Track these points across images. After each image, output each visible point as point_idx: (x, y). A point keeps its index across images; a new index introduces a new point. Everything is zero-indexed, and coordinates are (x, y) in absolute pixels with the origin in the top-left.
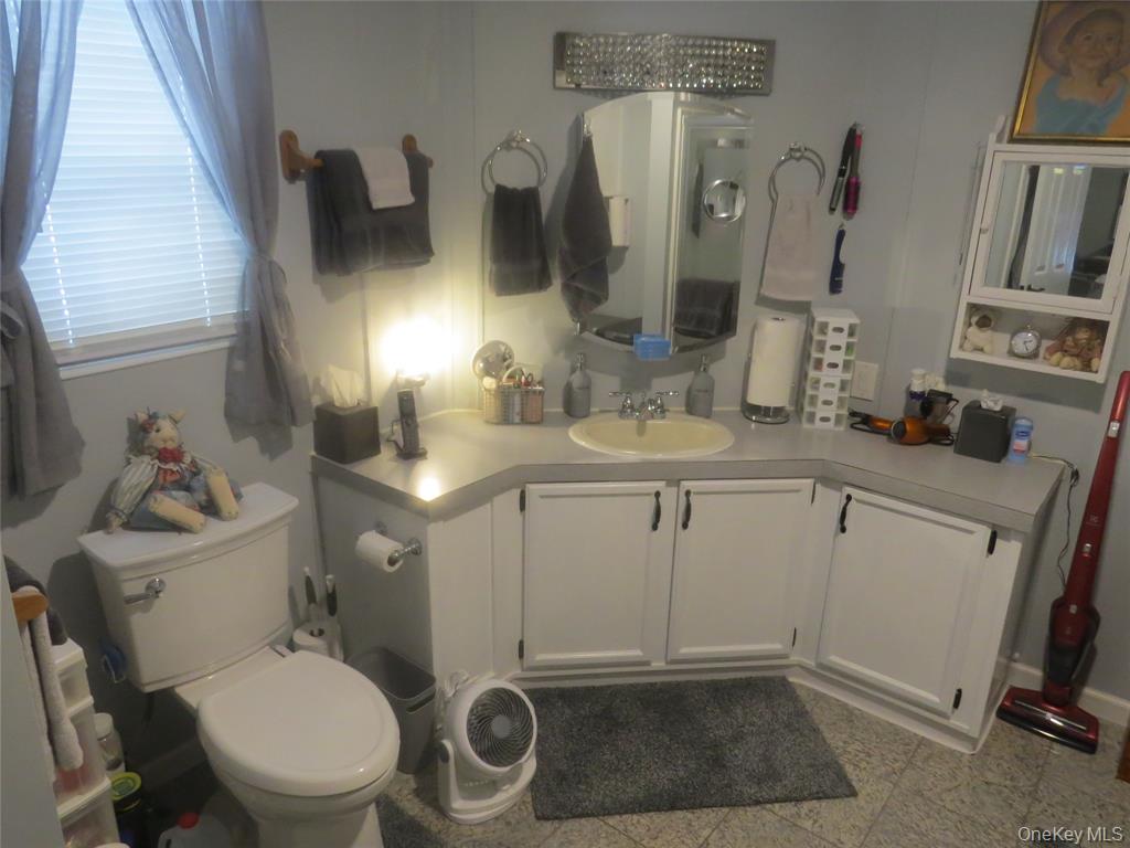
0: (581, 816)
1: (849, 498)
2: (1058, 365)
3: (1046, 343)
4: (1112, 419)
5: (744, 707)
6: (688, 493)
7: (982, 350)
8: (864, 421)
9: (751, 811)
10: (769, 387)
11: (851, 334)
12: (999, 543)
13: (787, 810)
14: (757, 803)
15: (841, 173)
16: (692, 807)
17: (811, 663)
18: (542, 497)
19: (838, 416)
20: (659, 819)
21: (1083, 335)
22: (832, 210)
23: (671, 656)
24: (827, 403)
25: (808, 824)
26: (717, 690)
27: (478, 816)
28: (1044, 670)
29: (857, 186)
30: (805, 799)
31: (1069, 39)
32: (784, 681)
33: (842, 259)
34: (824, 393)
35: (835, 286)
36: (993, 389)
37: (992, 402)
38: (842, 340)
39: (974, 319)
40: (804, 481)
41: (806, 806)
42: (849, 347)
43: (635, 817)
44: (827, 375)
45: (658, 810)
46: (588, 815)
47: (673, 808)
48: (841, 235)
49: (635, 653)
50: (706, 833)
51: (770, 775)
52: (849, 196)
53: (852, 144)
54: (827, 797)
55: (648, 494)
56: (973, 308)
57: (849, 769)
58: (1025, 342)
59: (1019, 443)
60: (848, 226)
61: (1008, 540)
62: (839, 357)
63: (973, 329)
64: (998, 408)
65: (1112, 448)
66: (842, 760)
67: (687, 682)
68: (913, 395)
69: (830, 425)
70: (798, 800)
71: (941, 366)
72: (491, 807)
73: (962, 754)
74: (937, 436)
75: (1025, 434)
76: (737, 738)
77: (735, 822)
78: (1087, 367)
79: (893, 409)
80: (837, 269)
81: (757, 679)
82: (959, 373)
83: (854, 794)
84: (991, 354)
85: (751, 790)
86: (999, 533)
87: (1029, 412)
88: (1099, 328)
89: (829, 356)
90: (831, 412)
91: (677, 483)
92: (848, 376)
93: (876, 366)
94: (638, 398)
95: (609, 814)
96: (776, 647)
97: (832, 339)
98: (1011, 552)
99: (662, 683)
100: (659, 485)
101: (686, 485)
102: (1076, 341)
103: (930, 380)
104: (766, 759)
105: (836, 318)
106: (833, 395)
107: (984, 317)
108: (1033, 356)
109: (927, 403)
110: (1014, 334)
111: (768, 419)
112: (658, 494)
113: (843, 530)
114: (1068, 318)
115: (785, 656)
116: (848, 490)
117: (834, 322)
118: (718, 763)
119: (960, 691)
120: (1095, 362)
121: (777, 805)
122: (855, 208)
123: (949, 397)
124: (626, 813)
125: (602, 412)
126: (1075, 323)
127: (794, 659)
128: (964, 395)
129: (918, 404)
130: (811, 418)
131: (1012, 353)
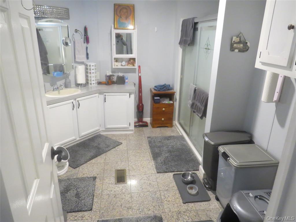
0: (82, 165)
1: (105, 95)
2: (130, 66)
3: (127, 63)
4: (139, 73)
5: (97, 140)
6: (78, 101)
7: (117, 66)
8: (100, 83)
9: (109, 152)
10: (81, 80)
11: (95, 66)
12: (131, 95)
13: (114, 149)
14: (109, 150)
15: (85, 35)
16: (100, 155)
17: (104, 129)
18: (50, 108)
19: (96, 83)
20: (96, 159)
21: (132, 61)
22: (84, 43)
23: (80, 136)
24: (93, 80)
25: (118, 149)
26: (90, 140)
27: (63, 173)
28: (137, 118)
29: (88, 38)
30: (116, 147)
31: (120, 12)
32: (100, 134)
33: (88, 52)
34: (92, 79)
35: (88, 58)
36: (121, 72)
37: (121, 74)
38: (94, 68)
39: (115, 61)
40: (97, 94)
41: (116, 148)
42: (95, 69)
43: (91, 161)
44: (92, 75)
45: (95, 158)
46: (83, 164)
47: (97, 157)
48: (87, 48)
49: (74, 138)
50: (104, 157)
51: (108, 146)
52: (87, 40)
53: (86, 29)
54: (119, 145)
55: (70, 103)
56: (115, 59)
57: (119, 141)
58: (124, 63)
59: (126, 81)
60: (88, 46)
61: (132, 95)
62: (94, 71)
63: (115, 63)
64: (122, 75)
65: (140, 78)
66: (117, 140)
67: (84, 141)
68: (107, 76)
69: (95, 85)
70: (115, 148)
71: (110, 70)
72: (65, 170)
73: (132, 134)
74: (113, 83)
75: (127, 79)
76: (99, 144)
77: (108, 154)
78: (134, 66)
79: (104, 80)
80: (87, 54)
81: (96, 136)
82: (114, 71)
83: (122, 143)
84: (119, 66)
85: (107, 149)
86: (130, 94)
87: (126, 75)
88: (134, 59)
89: (92, 71)
90: (94, 82)
91: (75, 99)
92: (96, 75)
93: (99, 72)
94: (56, 87)
95: (87, 162)
96: (97, 128)
97: (92, 68)
98: (133, 96)
99: (79, 143)
100: (72, 100)
101: (77, 99)
102: (131, 62)
103: (109, 73)
104: (106, 145)
105: (91, 64)
106: (94, 79)
107: (117, 60)
108: (125, 66)
109: (109, 77)
110: (122, 62)
111: (83, 86)
112: (73, 102)
113: (105, 101)
114: (129, 58)
115: (99, 130)
116: (105, 94)
117: (92, 64)
118: (99, 148)
119: (130, 123)
120: (135, 65)
121: (112, 150)
122: (89, 42)
123: (113, 75)
124: (90, 161)
125: (47, 91)
126: (130, 59)
127: (101, 130)
128: (116, 74)
129: (108, 78)
130: (91, 84)
131: (122, 65)
